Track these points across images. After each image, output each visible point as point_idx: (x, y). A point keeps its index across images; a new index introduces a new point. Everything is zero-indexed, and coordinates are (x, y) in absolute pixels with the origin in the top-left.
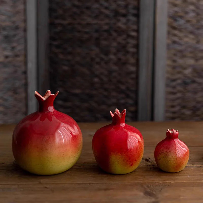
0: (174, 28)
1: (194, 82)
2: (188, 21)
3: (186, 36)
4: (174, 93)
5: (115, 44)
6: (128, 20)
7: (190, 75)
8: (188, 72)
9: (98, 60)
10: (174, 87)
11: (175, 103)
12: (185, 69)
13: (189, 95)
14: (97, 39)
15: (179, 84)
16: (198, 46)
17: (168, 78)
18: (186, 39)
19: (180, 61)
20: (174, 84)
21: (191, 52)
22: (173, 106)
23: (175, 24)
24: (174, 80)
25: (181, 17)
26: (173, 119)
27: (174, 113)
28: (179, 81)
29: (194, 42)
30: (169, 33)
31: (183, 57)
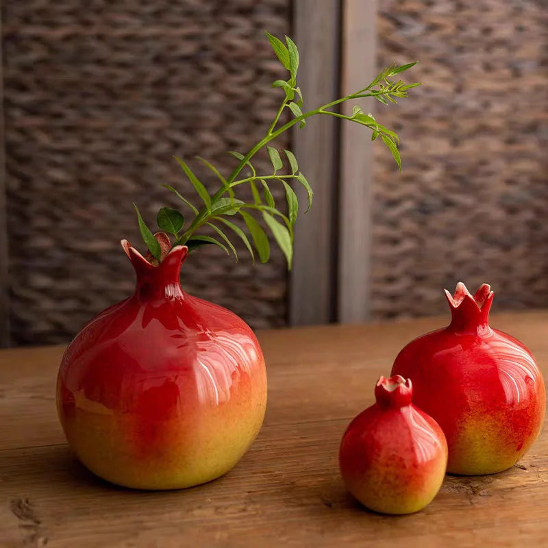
0: (396, 48)
1: (448, 204)
2: (433, 28)
3: (427, 71)
4: (395, 242)
5: (216, 99)
6: (259, 26)
7: (436, 186)
8: (432, 176)
9: (163, 147)
10: (394, 224)
11: (398, 270)
12: (425, 167)
13: (436, 244)
14: (160, 83)
15: (408, 214)
16: (459, 99)
17: (378, 197)
18: (427, 81)
19: (414, 147)
20: (393, 213)
21: (441, 119)
22: (391, 280)
23: (398, 37)
24: (393, 203)
25: (415, 15)
26: (391, 315)
27: (393, 297)
28: (408, 205)
29: (449, 88)
30: (380, 63)
31: (420, 132)
